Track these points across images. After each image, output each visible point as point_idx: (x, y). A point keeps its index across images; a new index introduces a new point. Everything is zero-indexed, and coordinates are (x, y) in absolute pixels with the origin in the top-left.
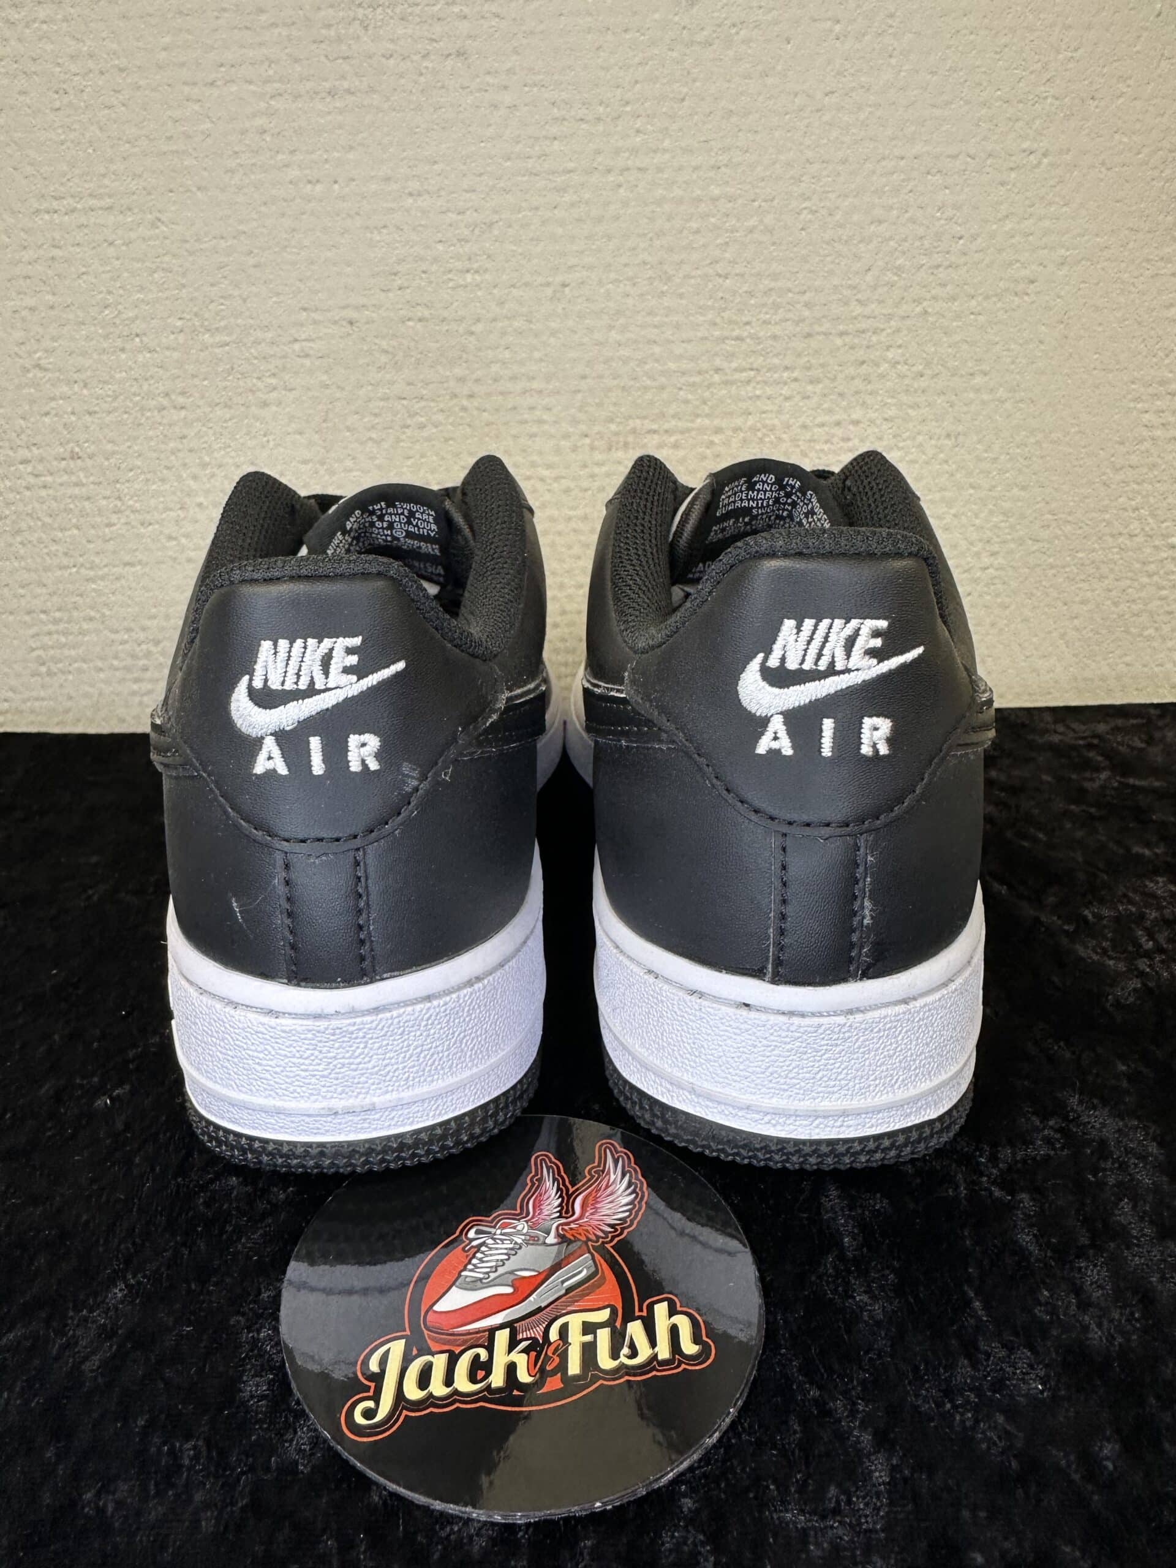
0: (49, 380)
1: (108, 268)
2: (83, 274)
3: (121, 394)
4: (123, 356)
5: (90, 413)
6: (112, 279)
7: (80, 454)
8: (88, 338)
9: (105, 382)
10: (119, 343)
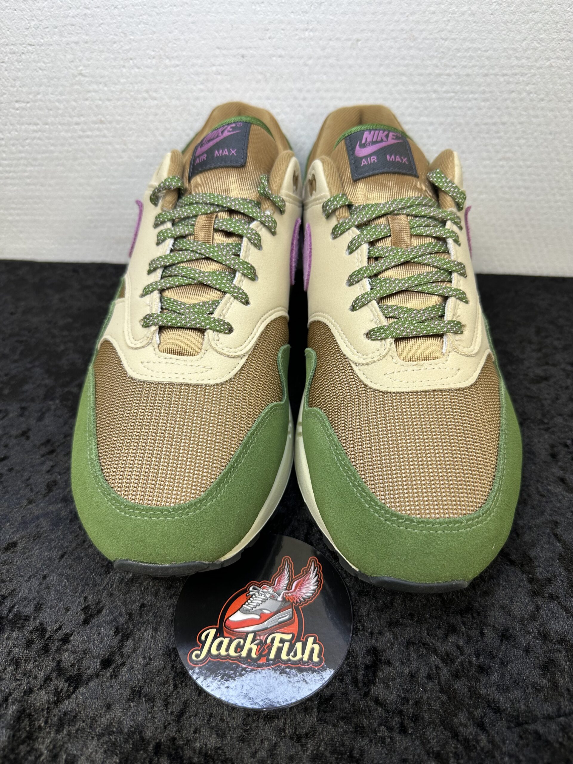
0: (87, 82)
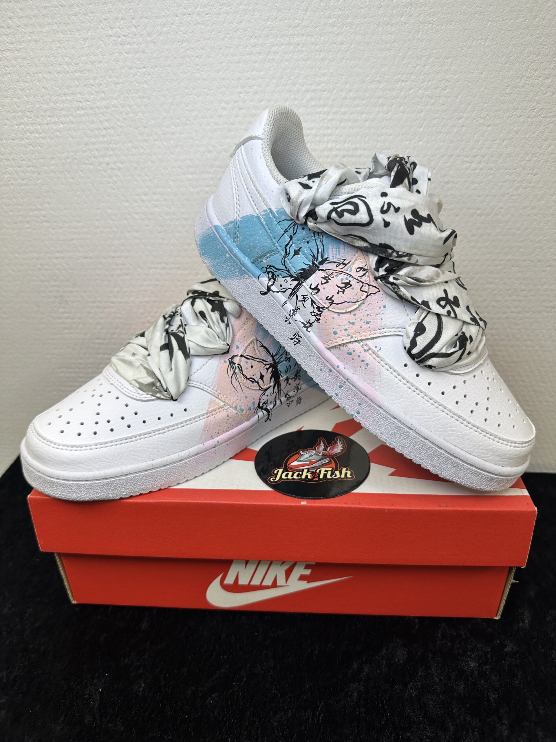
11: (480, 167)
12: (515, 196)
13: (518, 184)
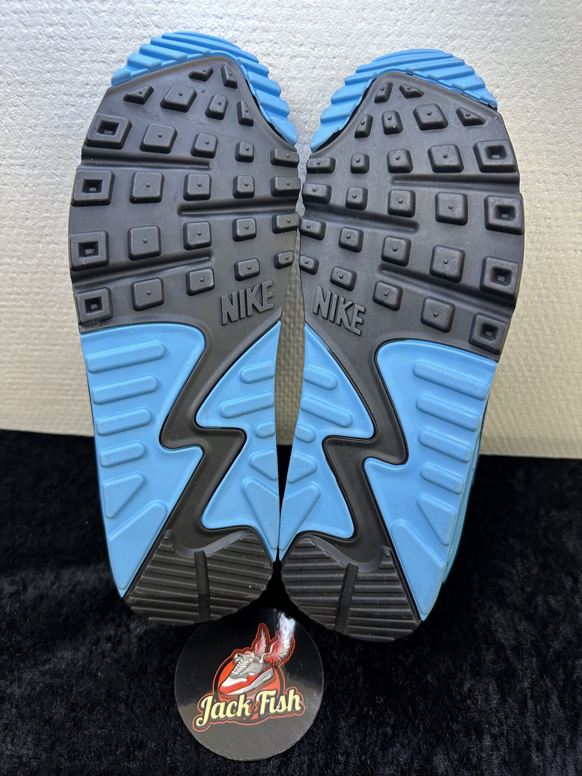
1: (26, 198)
2: (11, 201)
3: (41, 265)
4: (40, 245)
5: (25, 273)
6: (29, 204)
7: (21, 293)
8: (18, 235)
9: (31, 258)
10: (37, 238)
11: (509, 10)
12: (558, 66)
13: (566, 46)
